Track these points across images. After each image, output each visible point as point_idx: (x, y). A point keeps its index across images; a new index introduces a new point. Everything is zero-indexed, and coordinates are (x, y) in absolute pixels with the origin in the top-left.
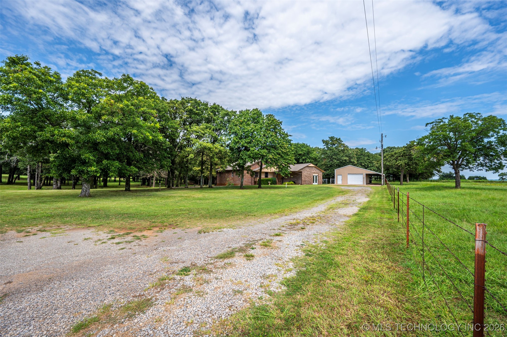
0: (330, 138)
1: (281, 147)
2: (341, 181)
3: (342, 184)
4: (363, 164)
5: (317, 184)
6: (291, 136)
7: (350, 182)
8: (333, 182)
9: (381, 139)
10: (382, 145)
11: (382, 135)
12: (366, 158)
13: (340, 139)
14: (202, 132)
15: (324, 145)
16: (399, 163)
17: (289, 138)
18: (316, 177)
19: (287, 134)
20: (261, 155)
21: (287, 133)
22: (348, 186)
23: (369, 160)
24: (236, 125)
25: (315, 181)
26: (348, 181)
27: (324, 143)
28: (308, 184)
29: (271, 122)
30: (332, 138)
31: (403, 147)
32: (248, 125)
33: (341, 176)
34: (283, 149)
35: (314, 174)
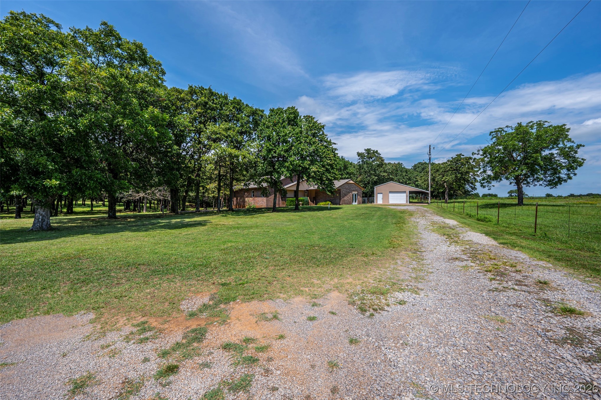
0: (365, 150)
1: (326, 158)
2: (382, 200)
3: (383, 203)
4: (401, 181)
5: (356, 203)
6: (335, 144)
7: (391, 202)
8: (372, 202)
9: (429, 152)
10: (430, 158)
11: (430, 147)
12: (404, 174)
13: (377, 151)
14: (224, 133)
15: (360, 159)
16: (446, 179)
17: (334, 146)
18: (356, 195)
19: (330, 142)
20: (302, 167)
21: (330, 140)
22: (390, 205)
23: (407, 176)
24: (268, 127)
25: (354, 201)
26: (390, 200)
27: (359, 156)
28: (347, 204)
29: (313, 125)
30: (368, 151)
31: (448, 161)
32: (284, 127)
33: (381, 195)
34: (328, 160)
35: (353, 192)
